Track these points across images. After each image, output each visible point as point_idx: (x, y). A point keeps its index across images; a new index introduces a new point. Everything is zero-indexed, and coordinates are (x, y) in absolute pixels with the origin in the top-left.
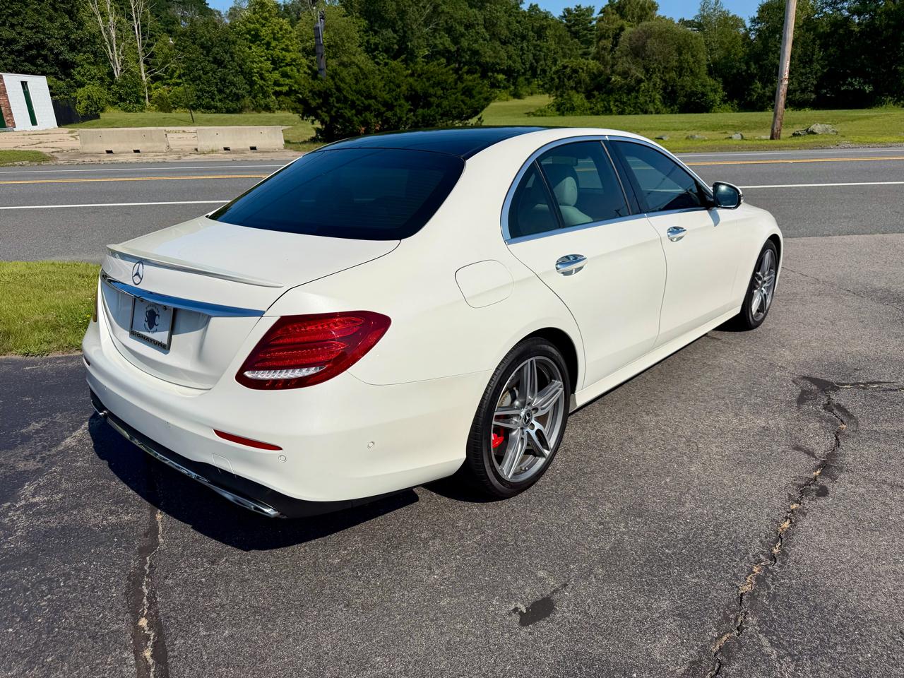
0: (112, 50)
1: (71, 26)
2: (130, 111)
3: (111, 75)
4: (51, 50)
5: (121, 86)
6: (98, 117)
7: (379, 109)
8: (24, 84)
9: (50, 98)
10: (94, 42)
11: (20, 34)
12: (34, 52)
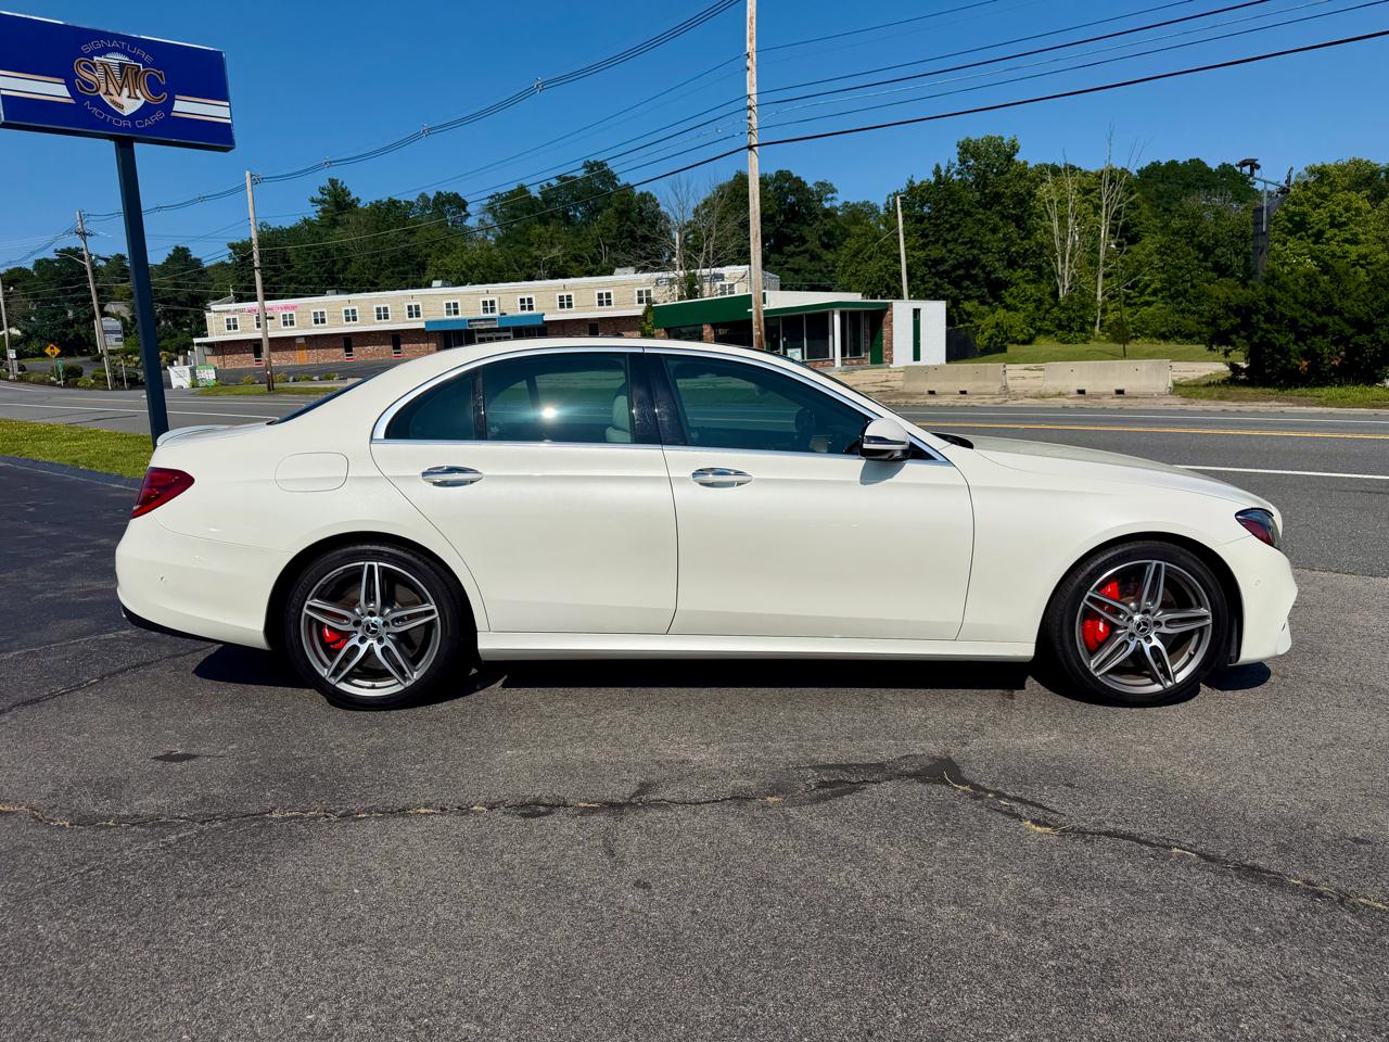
0: (1063, 262)
1: (1015, 235)
2: (1069, 342)
3: (1055, 294)
4: (983, 267)
5: (1064, 309)
6: (1004, 350)
7: (1341, 332)
8: (916, 312)
9: (945, 327)
10: (1041, 253)
11: (950, 252)
12: (961, 272)
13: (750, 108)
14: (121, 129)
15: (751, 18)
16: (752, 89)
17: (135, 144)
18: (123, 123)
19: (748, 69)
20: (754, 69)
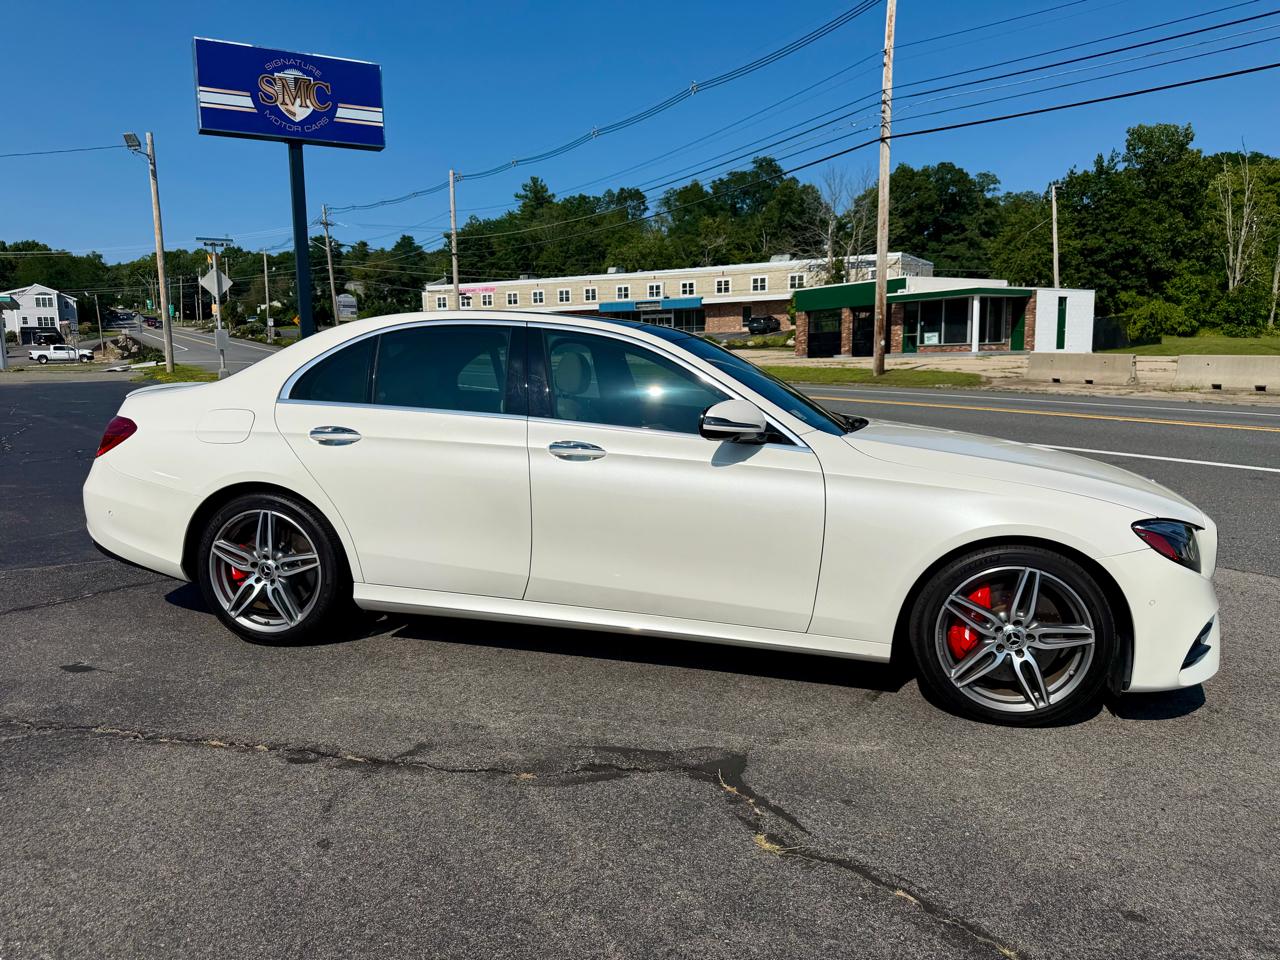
0: (1236, 252)
1: (1182, 225)
2: (1236, 336)
3: (1224, 286)
4: (1144, 257)
5: (1233, 301)
6: (1158, 341)
8: (1062, 301)
9: (1093, 316)
10: (1211, 243)
11: (1109, 241)
12: (1120, 262)
13: (884, 102)
14: (293, 133)
15: (891, 16)
16: (887, 84)
17: (305, 147)
18: (295, 128)
19: (885, 65)
20: (891, 66)
